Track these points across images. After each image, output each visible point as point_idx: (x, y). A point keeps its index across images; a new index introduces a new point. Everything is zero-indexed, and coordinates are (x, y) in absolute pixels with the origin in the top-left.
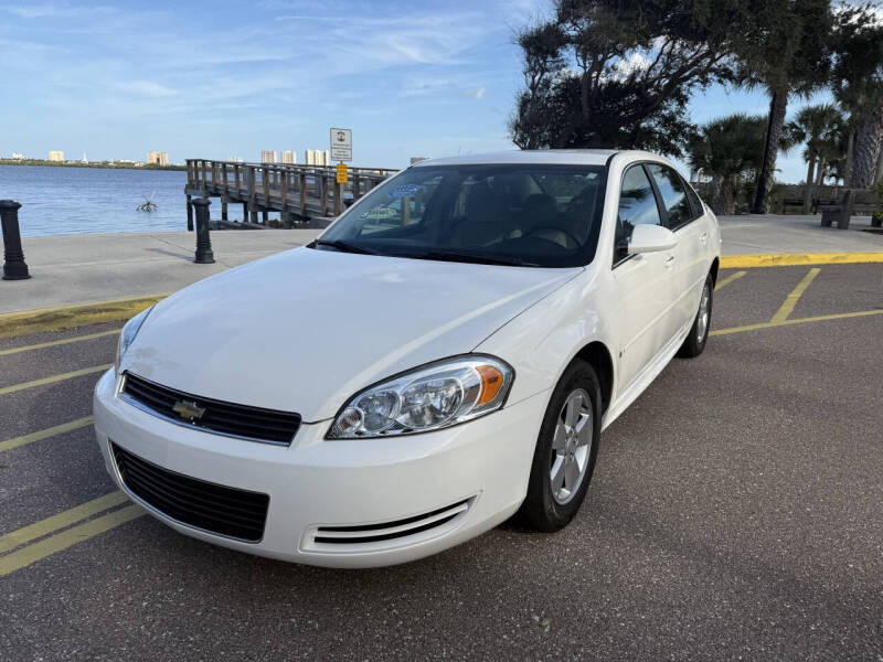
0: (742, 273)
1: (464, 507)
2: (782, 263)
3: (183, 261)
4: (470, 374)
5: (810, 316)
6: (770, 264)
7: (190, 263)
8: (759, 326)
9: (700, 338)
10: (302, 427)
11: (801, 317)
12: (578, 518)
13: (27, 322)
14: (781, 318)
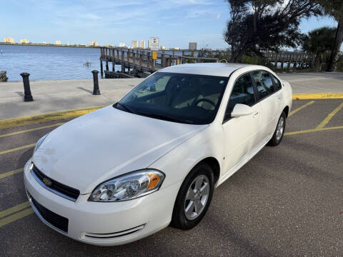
0: (313, 102)
1: (142, 227)
2: (332, 97)
3: (89, 93)
4: (145, 177)
5: (334, 126)
6: (326, 98)
7: (91, 94)
8: (310, 131)
9: (278, 138)
10: (80, 196)
11: (330, 127)
12: (201, 223)
13: (28, 120)
14: (320, 127)
